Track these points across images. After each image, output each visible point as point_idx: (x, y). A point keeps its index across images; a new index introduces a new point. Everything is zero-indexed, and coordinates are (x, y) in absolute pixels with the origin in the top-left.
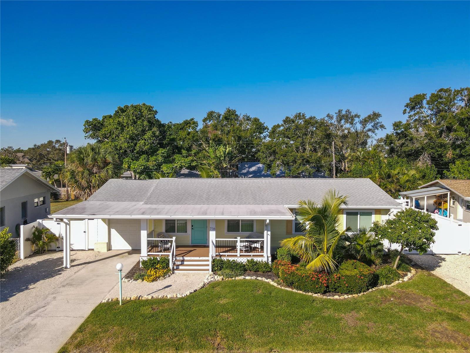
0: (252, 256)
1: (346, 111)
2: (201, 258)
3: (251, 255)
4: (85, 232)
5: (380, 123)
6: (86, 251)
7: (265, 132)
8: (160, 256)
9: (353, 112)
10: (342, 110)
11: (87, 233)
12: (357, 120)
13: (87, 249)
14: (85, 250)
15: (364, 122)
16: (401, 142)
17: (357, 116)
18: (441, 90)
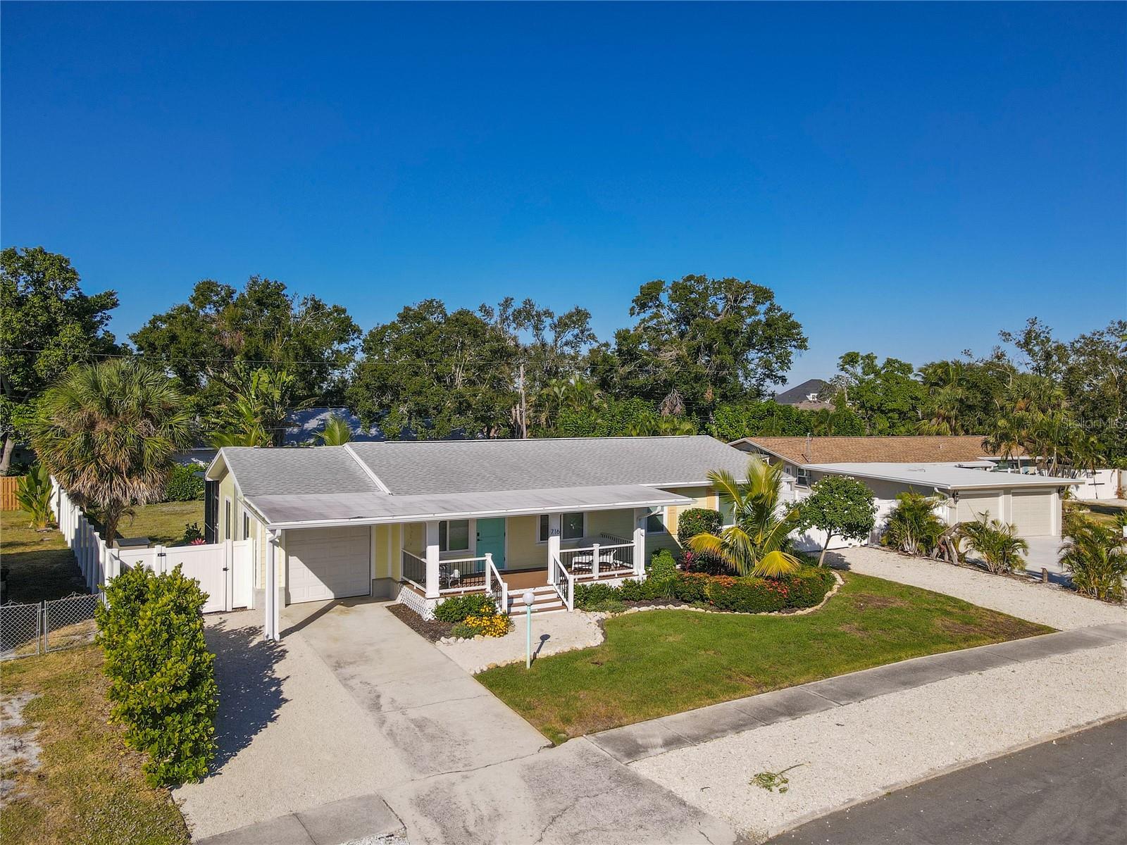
0: (616, 576)
1: (525, 303)
2: (537, 588)
3: (614, 575)
4: (225, 569)
5: (588, 330)
6: (230, 612)
7: (353, 340)
8: (463, 593)
9: (537, 305)
10: (512, 299)
11: (229, 572)
12: (548, 321)
13: (229, 609)
14: (226, 612)
15: (561, 326)
16: (627, 369)
17: (548, 314)
18: (690, 278)
